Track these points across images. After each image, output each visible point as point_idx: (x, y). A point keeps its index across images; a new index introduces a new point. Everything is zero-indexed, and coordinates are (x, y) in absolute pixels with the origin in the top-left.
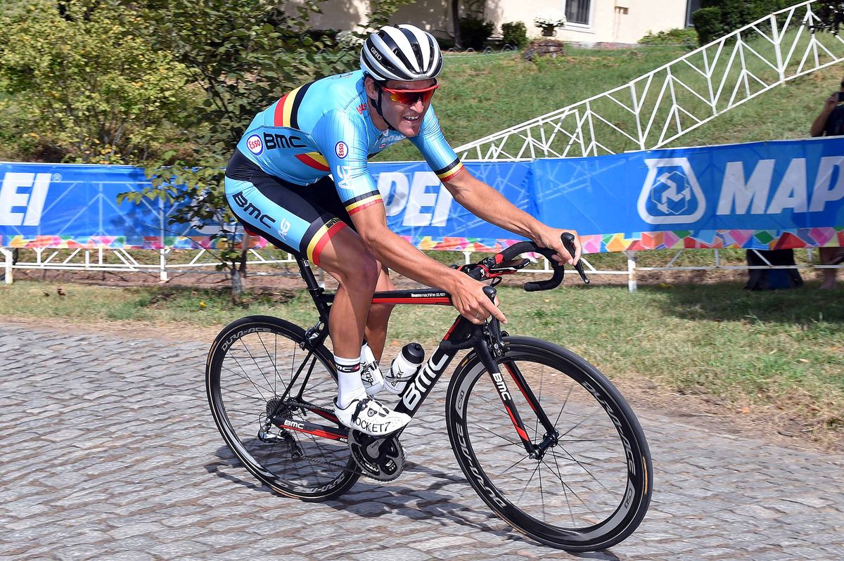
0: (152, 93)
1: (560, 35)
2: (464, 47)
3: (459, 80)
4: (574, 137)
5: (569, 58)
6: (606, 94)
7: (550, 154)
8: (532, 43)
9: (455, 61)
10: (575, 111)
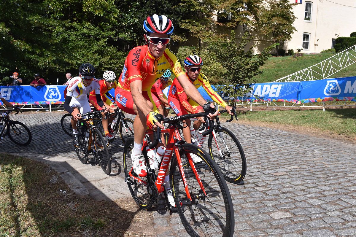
0: (213, 69)
1: (302, 52)
2: (279, 55)
4: (307, 75)
6: (315, 65)
8: (295, 54)
9: (277, 59)
10: (308, 69)
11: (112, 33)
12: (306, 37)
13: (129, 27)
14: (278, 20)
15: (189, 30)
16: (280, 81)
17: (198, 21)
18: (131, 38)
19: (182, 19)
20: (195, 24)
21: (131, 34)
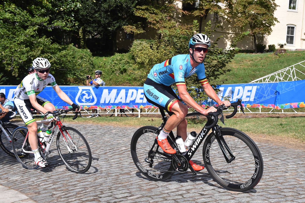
1: (285, 48)
2: (258, 52)
3: (256, 61)
4: (290, 76)
5: (288, 54)
6: (299, 63)
7: (283, 81)
8: (277, 50)
9: (255, 56)
10: (290, 68)
11: (44, 19)
12: (291, 29)
13: (69, 13)
14: (255, 8)
15: (146, 19)
16: (257, 82)
17: (157, 8)
18: (72, 27)
19: (137, 4)
20: (154, 12)
21: (72, 23)
